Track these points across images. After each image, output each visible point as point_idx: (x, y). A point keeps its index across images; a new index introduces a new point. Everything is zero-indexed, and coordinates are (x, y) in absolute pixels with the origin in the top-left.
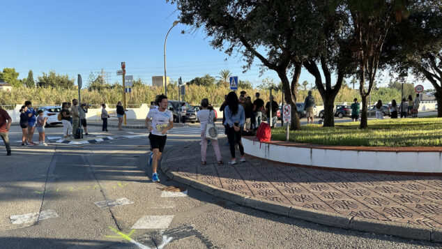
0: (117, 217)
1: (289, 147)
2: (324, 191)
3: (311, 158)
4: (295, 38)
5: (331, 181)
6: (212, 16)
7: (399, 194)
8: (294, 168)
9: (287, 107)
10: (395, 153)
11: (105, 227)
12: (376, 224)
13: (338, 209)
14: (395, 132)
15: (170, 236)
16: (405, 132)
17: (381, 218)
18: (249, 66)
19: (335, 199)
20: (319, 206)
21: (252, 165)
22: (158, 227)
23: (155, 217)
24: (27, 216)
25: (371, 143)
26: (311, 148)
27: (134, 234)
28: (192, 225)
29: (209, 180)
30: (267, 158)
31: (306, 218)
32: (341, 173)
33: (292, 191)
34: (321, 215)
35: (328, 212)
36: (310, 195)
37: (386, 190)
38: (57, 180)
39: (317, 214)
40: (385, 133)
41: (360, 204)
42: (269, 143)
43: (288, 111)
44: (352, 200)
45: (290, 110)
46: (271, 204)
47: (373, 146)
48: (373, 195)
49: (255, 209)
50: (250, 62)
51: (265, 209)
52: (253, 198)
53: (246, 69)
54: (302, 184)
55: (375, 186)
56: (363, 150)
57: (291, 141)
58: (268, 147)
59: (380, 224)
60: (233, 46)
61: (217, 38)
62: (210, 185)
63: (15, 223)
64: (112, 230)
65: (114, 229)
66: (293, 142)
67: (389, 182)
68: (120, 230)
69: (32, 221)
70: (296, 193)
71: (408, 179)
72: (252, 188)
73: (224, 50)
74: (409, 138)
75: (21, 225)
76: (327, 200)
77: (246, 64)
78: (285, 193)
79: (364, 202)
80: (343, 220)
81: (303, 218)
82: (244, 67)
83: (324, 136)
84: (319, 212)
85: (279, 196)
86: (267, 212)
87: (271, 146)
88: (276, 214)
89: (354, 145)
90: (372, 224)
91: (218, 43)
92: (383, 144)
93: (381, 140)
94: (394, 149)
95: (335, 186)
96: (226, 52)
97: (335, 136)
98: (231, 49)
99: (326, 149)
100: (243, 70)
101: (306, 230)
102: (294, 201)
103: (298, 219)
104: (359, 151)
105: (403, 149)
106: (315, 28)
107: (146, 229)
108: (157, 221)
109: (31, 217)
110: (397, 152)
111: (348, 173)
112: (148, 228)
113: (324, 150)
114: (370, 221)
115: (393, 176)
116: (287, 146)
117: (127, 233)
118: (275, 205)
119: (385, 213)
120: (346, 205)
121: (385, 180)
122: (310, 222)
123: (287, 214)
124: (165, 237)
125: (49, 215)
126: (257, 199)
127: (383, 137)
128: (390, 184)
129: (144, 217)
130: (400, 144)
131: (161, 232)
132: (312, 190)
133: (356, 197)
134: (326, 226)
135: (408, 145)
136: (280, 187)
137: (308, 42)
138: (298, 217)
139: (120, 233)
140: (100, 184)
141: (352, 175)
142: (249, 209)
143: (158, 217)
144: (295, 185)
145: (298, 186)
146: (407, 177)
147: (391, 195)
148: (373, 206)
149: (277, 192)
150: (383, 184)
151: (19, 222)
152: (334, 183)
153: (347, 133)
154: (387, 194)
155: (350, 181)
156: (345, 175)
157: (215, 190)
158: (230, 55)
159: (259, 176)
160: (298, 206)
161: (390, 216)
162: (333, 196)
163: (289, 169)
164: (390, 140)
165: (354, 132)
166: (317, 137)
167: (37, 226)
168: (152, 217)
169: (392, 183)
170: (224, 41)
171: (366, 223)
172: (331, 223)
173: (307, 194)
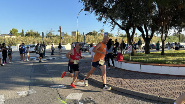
0: (60, 93)
1: (131, 64)
2: (147, 83)
3: (140, 68)
4: (134, 17)
5: (149, 79)
6: (98, 8)
7: (180, 86)
8: (133, 73)
9: (130, 46)
10: (178, 67)
11: (55, 97)
12: (170, 99)
13: (153, 92)
14: (177, 58)
15: (82, 102)
16: (181, 57)
17: (173, 97)
18: (113, 29)
19: (152, 87)
20: (145, 91)
21: (114, 71)
22: (77, 98)
23: (75, 93)
24: (24, 92)
25: (167, 62)
26: (141, 65)
27: (67, 101)
28: (91, 98)
29: (97, 78)
30: (121, 68)
31: (139, 96)
32: (153, 75)
33: (132, 83)
34: (146, 94)
35: (149, 93)
36: (141, 85)
37: (174, 83)
38: (35, 76)
39: (144, 94)
40: (173, 58)
41: (163, 90)
42: (122, 62)
43: (130, 48)
44: (159, 88)
45: (131, 48)
46: (124, 89)
47: (168, 64)
48: (168, 86)
49: (117, 91)
50: (114, 27)
51: (121, 91)
52: (116, 86)
53: (112, 30)
54: (137, 80)
55: (169, 82)
56: (163, 66)
57: (132, 61)
58: (122, 63)
59: (172, 100)
60: (107, 20)
61: (100, 17)
62: (97, 80)
63: (19, 95)
64: (58, 99)
65: (59, 99)
66: (133, 62)
67: (175, 80)
68: (62, 99)
69: (26, 94)
70: (134, 84)
71: (184, 79)
72: (115, 82)
73: (103, 22)
74: (183, 60)
75: (22, 96)
76: (148, 88)
77: (112, 28)
78: (130, 84)
79: (164, 89)
80: (155, 97)
81: (138, 95)
82: (111, 29)
83: (146, 59)
84: (145, 93)
85: (127, 86)
86: (122, 92)
87: (123, 63)
88: (126, 94)
89: (159, 63)
90: (168, 99)
91: (100, 19)
92: (172, 63)
93: (171, 61)
94: (177, 65)
95: (151, 81)
96: (104, 23)
97: (151, 59)
98: (106, 22)
99: (147, 65)
100: (111, 30)
101: (139, 101)
102: (134, 88)
103: (136, 96)
104: (162, 66)
105: (181, 65)
106: (142, 13)
107: (72, 99)
108: (76, 95)
109: (26, 93)
110: (179, 67)
111: (157, 76)
112: (73, 98)
113: (146, 65)
114: (167, 98)
115: (177, 77)
116: (130, 63)
117: (64, 100)
118: (126, 90)
119: (174, 94)
120: (156, 90)
121: (173, 79)
122: (141, 97)
123: (131, 94)
124: (80, 103)
125: (32, 92)
126: (118, 87)
127: (172, 59)
128: (176, 81)
129: (71, 93)
130: (180, 63)
131: (78, 101)
132: (141, 83)
133: (161, 86)
134: (148, 99)
135: (183, 63)
136: (127, 81)
137: (139, 19)
138: (136, 95)
139: (61, 100)
140: (52, 78)
141: (158, 76)
142: (115, 91)
143: (76, 93)
144: (134, 81)
145: (135, 81)
146: (183, 78)
147: (176, 86)
148: (168, 91)
149: (126, 84)
150: (172, 81)
151: (21, 95)
152: (151, 80)
153: (156, 57)
154: (175, 86)
155: (157, 79)
156: (155, 76)
157: (100, 82)
158: (105, 24)
159: (118, 76)
160: (135, 90)
161: (176, 96)
162: (150, 86)
163: (131, 73)
164: (175, 61)
165: (159, 57)
166: (143, 59)
167: (28, 97)
168: (74, 93)
169: (177, 80)
170: (102, 18)
171: (166, 99)
172: (150, 98)
173: (139, 85)
